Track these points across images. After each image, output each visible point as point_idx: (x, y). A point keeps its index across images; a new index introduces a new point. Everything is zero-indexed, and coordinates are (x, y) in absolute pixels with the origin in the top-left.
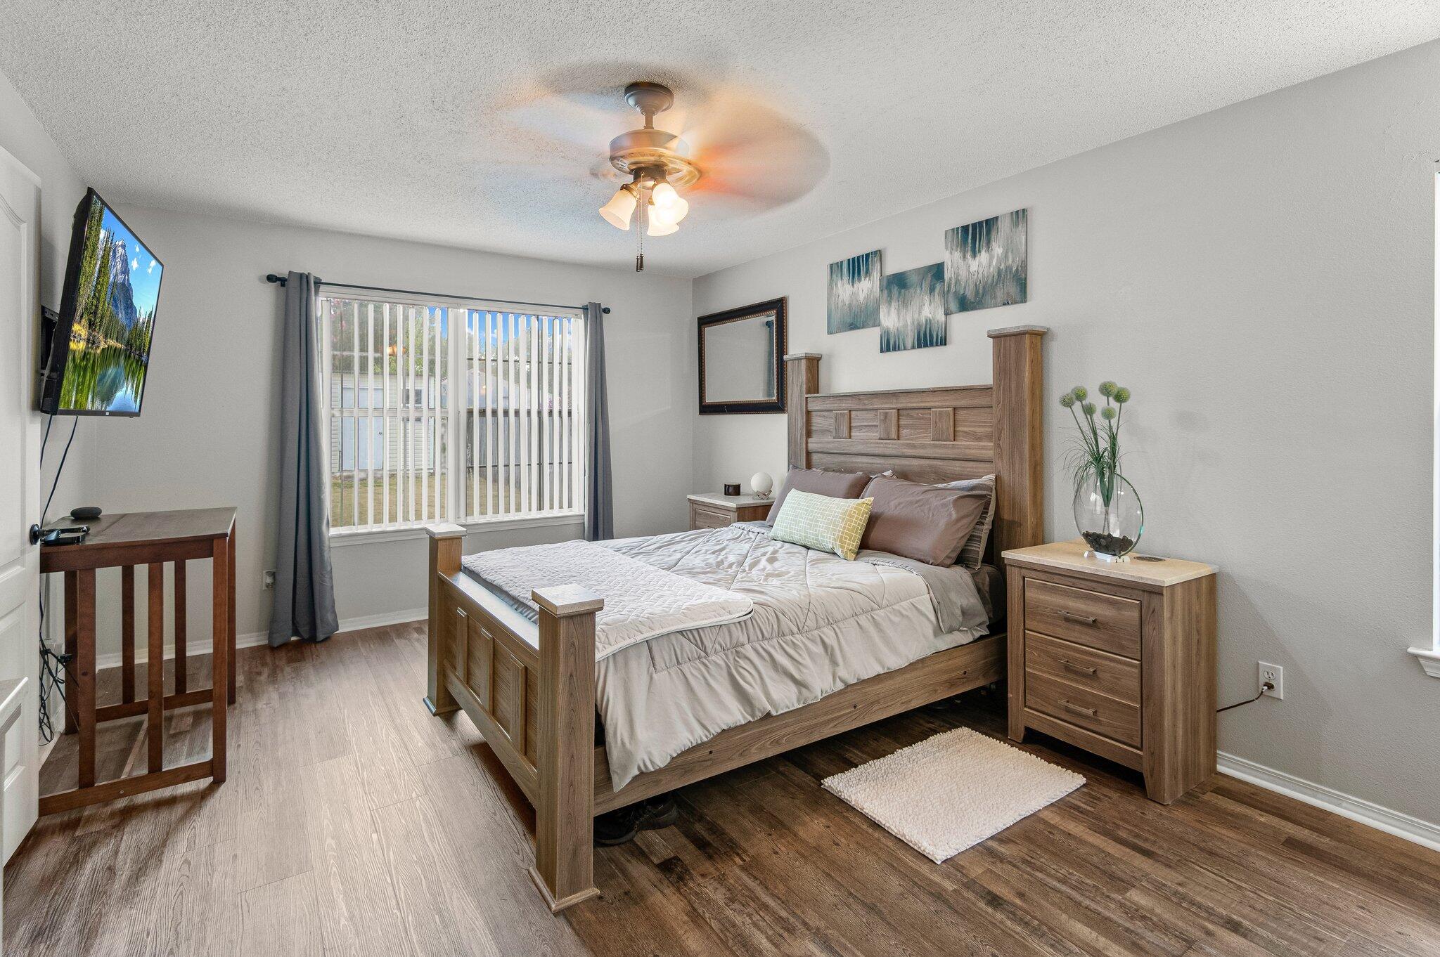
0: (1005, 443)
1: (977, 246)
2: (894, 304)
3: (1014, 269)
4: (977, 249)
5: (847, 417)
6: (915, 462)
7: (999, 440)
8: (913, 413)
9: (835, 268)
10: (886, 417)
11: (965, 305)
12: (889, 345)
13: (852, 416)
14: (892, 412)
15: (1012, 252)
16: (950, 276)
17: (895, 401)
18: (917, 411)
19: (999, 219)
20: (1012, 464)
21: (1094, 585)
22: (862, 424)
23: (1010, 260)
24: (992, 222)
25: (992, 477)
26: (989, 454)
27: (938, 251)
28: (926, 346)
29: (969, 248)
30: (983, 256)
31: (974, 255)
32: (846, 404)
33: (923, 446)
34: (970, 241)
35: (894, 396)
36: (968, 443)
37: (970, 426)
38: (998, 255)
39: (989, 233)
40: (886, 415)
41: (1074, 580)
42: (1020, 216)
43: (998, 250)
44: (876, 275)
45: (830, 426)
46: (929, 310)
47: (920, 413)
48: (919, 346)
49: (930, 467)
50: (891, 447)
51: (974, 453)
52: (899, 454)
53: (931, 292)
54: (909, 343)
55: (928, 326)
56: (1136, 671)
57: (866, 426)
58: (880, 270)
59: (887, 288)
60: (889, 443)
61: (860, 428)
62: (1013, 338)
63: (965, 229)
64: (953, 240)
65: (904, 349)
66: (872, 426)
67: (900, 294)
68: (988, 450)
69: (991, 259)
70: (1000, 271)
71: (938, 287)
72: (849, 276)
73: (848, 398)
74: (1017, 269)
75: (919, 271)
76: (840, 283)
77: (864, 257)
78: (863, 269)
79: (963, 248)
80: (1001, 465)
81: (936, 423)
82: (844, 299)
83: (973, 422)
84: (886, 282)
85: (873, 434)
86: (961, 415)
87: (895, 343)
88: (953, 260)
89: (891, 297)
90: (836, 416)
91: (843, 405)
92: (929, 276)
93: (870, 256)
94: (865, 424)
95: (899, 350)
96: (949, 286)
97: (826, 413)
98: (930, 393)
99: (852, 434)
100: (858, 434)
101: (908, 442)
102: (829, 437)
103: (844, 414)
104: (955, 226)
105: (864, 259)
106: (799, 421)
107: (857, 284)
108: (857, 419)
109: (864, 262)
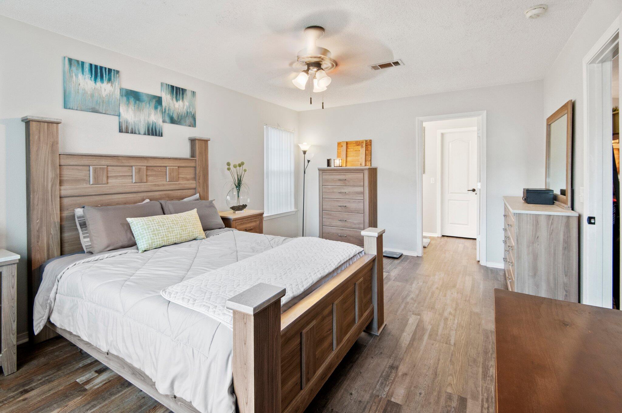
0: (201, 181)
1: (178, 97)
2: (132, 107)
3: (193, 113)
4: (178, 99)
5: (105, 171)
6: (157, 193)
7: (199, 180)
8: (155, 169)
10: (139, 171)
11: (173, 121)
13: (109, 170)
14: (143, 168)
15: (192, 106)
16: (165, 104)
17: (146, 162)
18: (158, 168)
19: (187, 90)
20: (204, 189)
22: (118, 175)
23: (191, 110)
24: (184, 91)
25: (198, 195)
26: (194, 186)
27: (157, 90)
28: (153, 135)
29: (175, 97)
30: (180, 102)
31: (177, 101)
32: (104, 162)
33: (164, 185)
34: (175, 93)
35: (146, 159)
36: (185, 182)
37: (184, 175)
38: (187, 105)
39: (183, 94)
40: (139, 169)
42: (194, 93)
43: (186, 103)
44: (117, 85)
45: (85, 176)
46: (154, 117)
47: (159, 169)
48: (149, 134)
49: (165, 195)
50: (143, 187)
51: (187, 186)
52: (149, 190)
53: (155, 109)
54: (142, 132)
55: (154, 127)
57: (121, 176)
58: (120, 83)
59: (126, 96)
60: (142, 185)
61: (116, 177)
62: (204, 141)
63: (172, 87)
64: (167, 89)
65: (139, 134)
66: (127, 176)
67: (135, 103)
68: (192, 184)
69: (184, 105)
70: (187, 112)
71: (159, 108)
72: (92, 75)
73: (108, 158)
74: (194, 114)
75: (148, 95)
76: (80, 76)
77: (107, 69)
78: (106, 76)
79: (172, 95)
80: (200, 189)
81: (170, 174)
82: (86, 89)
83: (185, 173)
84: (124, 92)
85: (128, 180)
86: (181, 170)
87: (132, 129)
88: (167, 98)
89: (129, 102)
90: (95, 171)
91: (103, 162)
92: (154, 100)
93: (113, 71)
94: (121, 174)
95: (135, 133)
96: (165, 109)
97: (82, 167)
98: (167, 160)
99: (110, 181)
100: (115, 181)
101: (154, 183)
102: (85, 184)
103: (103, 168)
104: (168, 83)
105: (107, 71)
106: (50, 173)
107: (99, 83)
108: (114, 171)
109: (107, 73)
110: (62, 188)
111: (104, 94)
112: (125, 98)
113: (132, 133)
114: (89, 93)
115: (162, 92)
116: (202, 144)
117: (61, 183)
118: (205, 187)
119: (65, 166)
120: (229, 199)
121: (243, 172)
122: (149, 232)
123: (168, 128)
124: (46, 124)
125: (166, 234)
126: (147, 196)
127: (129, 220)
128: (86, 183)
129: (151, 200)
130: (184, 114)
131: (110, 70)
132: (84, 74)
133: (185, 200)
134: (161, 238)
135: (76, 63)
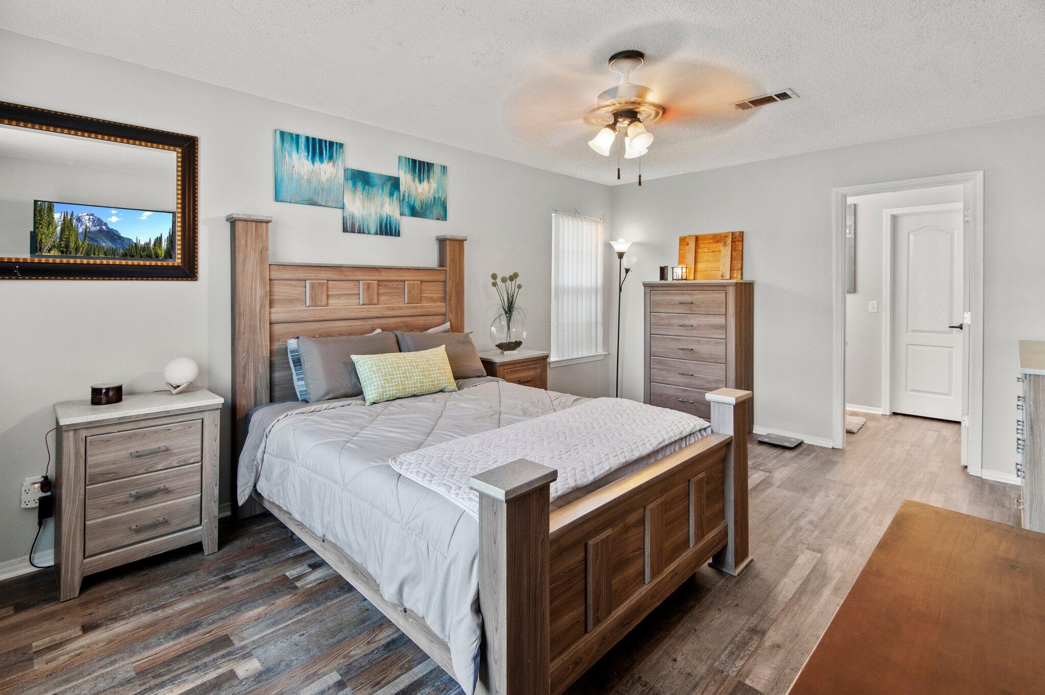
0: (453, 303)
1: (422, 176)
2: (359, 194)
3: (442, 200)
4: (422, 179)
5: (325, 288)
6: (392, 320)
7: (450, 301)
8: (389, 284)
9: (286, 138)
10: (368, 287)
11: (415, 213)
12: (350, 227)
13: (329, 286)
14: (374, 283)
15: (441, 188)
16: (404, 189)
17: (377, 274)
18: (393, 283)
19: (434, 165)
20: (457, 315)
21: (529, 363)
22: (341, 292)
23: (441, 194)
24: (430, 166)
25: (448, 324)
26: (443, 310)
27: (392, 169)
28: (387, 234)
29: (417, 176)
30: (425, 184)
31: (420, 181)
32: (324, 275)
33: (400, 308)
34: (417, 171)
35: (377, 270)
36: (430, 304)
37: (429, 293)
38: (434, 187)
39: (429, 171)
40: (369, 285)
42: (444, 169)
43: (433, 184)
44: (340, 165)
45: (300, 295)
46: (390, 208)
47: (395, 284)
48: (381, 234)
49: (403, 322)
50: (374, 310)
51: (434, 310)
52: (381, 315)
53: (390, 197)
54: (373, 230)
55: (389, 220)
57: (347, 294)
58: (343, 162)
59: (351, 179)
60: (372, 308)
61: (339, 296)
62: (457, 242)
63: (414, 161)
64: (406, 165)
65: (369, 233)
66: (352, 294)
67: (364, 188)
68: (440, 307)
69: (430, 188)
70: (435, 198)
71: (396, 194)
72: (308, 153)
73: (328, 269)
74: (444, 200)
75: (381, 176)
76: (294, 154)
77: (328, 143)
78: (326, 153)
79: (413, 174)
80: (451, 316)
81: (410, 291)
82: (302, 173)
83: (430, 290)
84: (350, 173)
85: (353, 301)
86: (425, 286)
87: (359, 226)
88: (406, 179)
89: (356, 189)
90: (313, 287)
91: (322, 275)
92: (389, 183)
93: (335, 145)
94: (344, 292)
95: (363, 233)
96: (404, 196)
97: (295, 282)
98: (406, 271)
99: (330, 302)
100: (337, 302)
101: (388, 305)
102: (300, 306)
103: (323, 284)
104: (408, 156)
105: (328, 145)
106: (258, 292)
107: (317, 163)
108: (336, 288)
109: (328, 148)
110: (273, 310)
111: (324, 178)
112: (350, 183)
113: (359, 232)
114: (305, 178)
115: (400, 170)
116: (455, 245)
117: (271, 304)
118: (459, 312)
119: (276, 281)
120: (495, 332)
121: (517, 290)
122: (379, 377)
123: (407, 224)
124: (254, 223)
125: (401, 381)
126: (379, 324)
127: (354, 357)
128: (301, 304)
129: (383, 330)
130: (430, 200)
131: (331, 143)
132: (300, 152)
133: (430, 331)
134: (396, 386)
135: (289, 138)
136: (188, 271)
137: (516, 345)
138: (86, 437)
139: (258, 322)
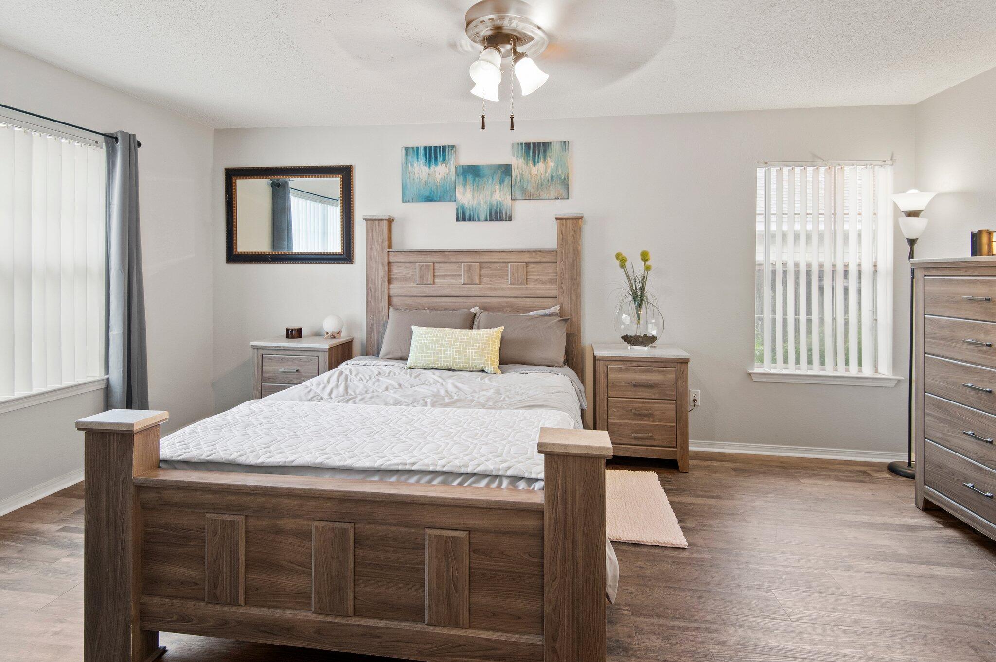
0: (566, 285)
1: (537, 158)
2: (469, 187)
3: (563, 177)
4: (537, 160)
5: (431, 269)
6: (494, 300)
7: (562, 284)
8: (492, 266)
9: (410, 152)
10: (470, 269)
11: (528, 196)
12: (463, 216)
13: (435, 267)
14: (475, 266)
15: (561, 166)
16: (516, 174)
17: (478, 257)
18: (496, 265)
19: (553, 143)
20: (570, 298)
21: (650, 364)
22: (446, 273)
23: (560, 172)
24: (547, 145)
25: (558, 307)
26: (553, 293)
27: (505, 156)
28: (497, 219)
29: (531, 159)
30: (541, 166)
31: (535, 163)
32: (430, 259)
33: (503, 289)
34: (531, 154)
35: (478, 253)
36: (538, 286)
37: (537, 275)
38: (551, 167)
39: (545, 151)
40: (470, 267)
41: (638, 363)
42: (566, 144)
43: (551, 163)
44: (452, 164)
45: (412, 275)
46: (499, 195)
47: (498, 266)
48: (491, 220)
49: (507, 303)
50: (475, 290)
51: (543, 293)
52: (483, 295)
53: (500, 184)
54: (483, 217)
56: (674, 406)
57: (451, 275)
58: (455, 161)
59: (462, 175)
60: (472, 288)
61: (444, 276)
62: (571, 220)
63: (528, 145)
64: (518, 151)
65: (479, 220)
66: (454, 275)
67: (474, 180)
68: (552, 290)
69: (546, 168)
70: (552, 178)
71: (507, 180)
72: (426, 160)
73: (433, 254)
74: (564, 178)
75: (491, 167)
76: (415, 164)
77: (441, 148)
78: (440, 157)
79: (526, 158)
80: (564, 300)
81: (513, 273)
82: (421, 177)
83: (538, 272)
84: (461, 170)
85: (455, 281)
86: (532, 268)
87: (470, 215)
88: (518, 164)
89: (466, 181)
90: (421, 267)
91: (429, 259)
92: (500, 172)
93: (447, 148)
94: (449, 273)
95: (473, 220)
96: (515, 181)
97: (409, 265)
98: (508, 253)
99: (436, 281)
100: (442, 281)
101: (489, 286)
102: (412, 284)
103: (429, 266)
104: (520, 142)
105: (441, 149)
106: (380, 271)
107: (433, 167)
108: (441, 269)
109: (441, 152)
110: (391, 286)
111: (438, 178)
112: (461, 178)
113: (470, 220)
114: (423, 180)
115: (512, 157)
116: (569, 224)
117: (390, 281)
118: (574, 297)
119: (394, 264)
123: (522, 209)
124: (377, 221)
126: (481, 303)
128: (413, 282)
130: (546, 179)
131: (444, 147)
132: (419, 160)
133: (532, 313)
135: (411, 150)
136: (346, 256)
137: (648, 340)
138: (262, 355)
139: (380, 295)
